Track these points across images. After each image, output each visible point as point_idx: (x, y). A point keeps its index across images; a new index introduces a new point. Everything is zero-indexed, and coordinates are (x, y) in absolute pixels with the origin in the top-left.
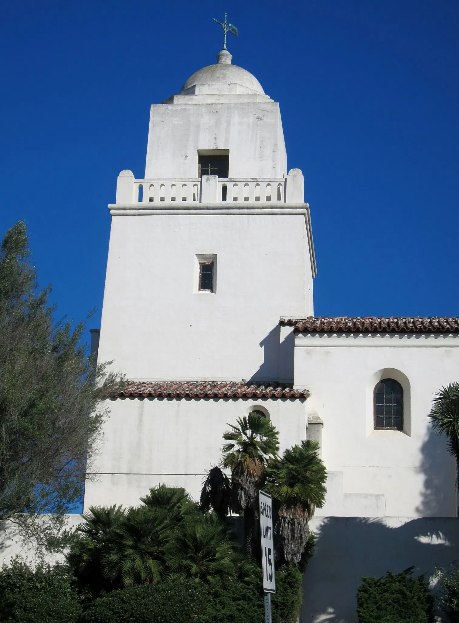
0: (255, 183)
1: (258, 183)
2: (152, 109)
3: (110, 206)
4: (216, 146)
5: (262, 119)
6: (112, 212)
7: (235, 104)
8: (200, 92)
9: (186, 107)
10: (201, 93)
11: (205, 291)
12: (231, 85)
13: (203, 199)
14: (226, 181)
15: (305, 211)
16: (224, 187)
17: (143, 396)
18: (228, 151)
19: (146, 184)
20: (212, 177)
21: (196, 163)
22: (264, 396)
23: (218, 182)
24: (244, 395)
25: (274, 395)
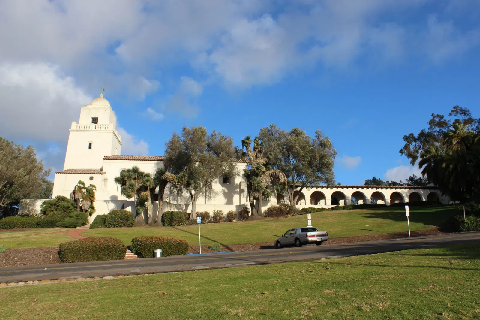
0: (102, 125)
2: (82, 108)
4: (96, 116)
7: (101, 107)
9: (89, 108)
10: (94, 104)
11: (90, 149)
12: (101, 103)
13: (91, 128)
14: (96, 124)
15: (113, 132)
16: (96, 126)
17: (67, 173)
18: (98, 118)
19: (78, 125)
20: (93, 124)
21: (91, 120)
22: (93, 174)
23: (94, 125)
24: (88, 173)
25: (95, 174)
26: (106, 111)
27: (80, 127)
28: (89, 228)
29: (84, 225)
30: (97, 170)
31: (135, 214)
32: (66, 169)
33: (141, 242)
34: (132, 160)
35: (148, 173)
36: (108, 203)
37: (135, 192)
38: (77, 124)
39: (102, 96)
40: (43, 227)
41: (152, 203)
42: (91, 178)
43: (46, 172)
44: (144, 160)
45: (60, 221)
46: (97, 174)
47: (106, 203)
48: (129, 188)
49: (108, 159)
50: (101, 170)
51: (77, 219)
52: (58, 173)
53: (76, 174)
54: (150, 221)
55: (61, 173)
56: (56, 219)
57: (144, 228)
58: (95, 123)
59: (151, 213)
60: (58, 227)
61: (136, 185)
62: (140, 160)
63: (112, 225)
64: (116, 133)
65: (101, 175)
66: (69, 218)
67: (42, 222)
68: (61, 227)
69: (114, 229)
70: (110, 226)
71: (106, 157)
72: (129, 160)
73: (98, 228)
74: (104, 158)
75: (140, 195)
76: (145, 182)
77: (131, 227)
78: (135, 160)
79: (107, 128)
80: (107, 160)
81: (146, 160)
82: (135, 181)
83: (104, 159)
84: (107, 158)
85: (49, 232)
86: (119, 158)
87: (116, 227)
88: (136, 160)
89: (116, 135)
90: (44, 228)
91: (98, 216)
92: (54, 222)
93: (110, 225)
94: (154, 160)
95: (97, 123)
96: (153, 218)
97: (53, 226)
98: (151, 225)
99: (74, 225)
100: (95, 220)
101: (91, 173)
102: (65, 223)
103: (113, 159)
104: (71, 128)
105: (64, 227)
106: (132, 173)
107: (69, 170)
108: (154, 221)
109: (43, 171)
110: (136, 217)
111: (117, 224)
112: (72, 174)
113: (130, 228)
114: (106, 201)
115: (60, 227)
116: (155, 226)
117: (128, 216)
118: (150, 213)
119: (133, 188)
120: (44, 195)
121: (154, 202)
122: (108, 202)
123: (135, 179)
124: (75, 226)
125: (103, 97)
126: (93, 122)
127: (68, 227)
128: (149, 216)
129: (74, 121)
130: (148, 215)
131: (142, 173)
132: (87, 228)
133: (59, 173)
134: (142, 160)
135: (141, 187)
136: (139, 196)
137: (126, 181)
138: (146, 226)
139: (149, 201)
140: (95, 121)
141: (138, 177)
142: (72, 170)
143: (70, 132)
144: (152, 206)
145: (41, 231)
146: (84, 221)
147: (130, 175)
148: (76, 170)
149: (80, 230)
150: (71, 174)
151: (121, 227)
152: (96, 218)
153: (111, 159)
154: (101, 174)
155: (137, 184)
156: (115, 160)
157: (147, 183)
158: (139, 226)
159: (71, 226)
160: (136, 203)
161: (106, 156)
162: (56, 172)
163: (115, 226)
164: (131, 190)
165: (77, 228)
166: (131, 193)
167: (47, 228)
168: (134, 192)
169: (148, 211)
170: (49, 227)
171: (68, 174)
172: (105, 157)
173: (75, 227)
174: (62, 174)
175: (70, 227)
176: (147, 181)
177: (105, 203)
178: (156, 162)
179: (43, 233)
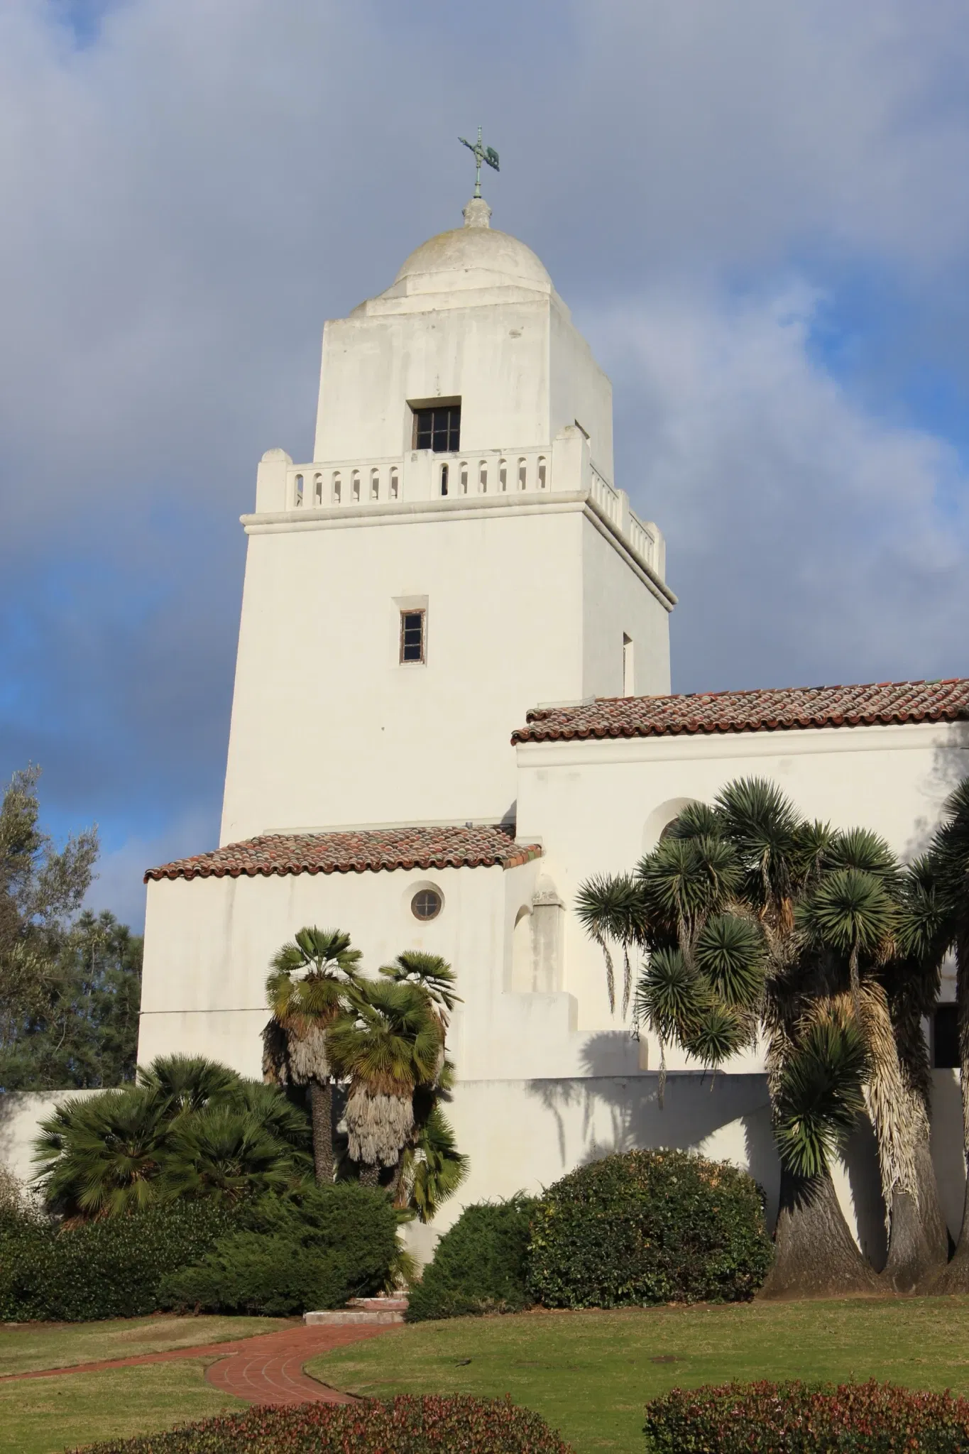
0: (498, 458)
1: (503, 457)
2: (326, 329)
3: (243, 518)
4: (438, 390)
5: (520, 334)
6: (247, 529)
7: (473, 308)
8: (414, 290)
9: (384, 322)
10: (417, 292)
11: (410, 663)
12: (470, 272)
13: (408, 495)
14: (446, 457)
15: (583, 505)
16: (445, 469)
17: (233, 873)
18: (459, 398)
19: (308, 472)
20: (421, 452)
21: (402, 425)
22: (433, 864)
23: (431, 460)
24: (400, 864)
25: (449, 863)
26: (515, 334)
27: (319, 489)
28: (398, 1318)
29: (372, 1294)
30: (480, 829)
31: (773, 1186)
32: (237, 841)
33: (714, 1433)
34: (750, 728)
35: (858, 836)
36: (558, 1102)
37: (762, 1000)
38: (300, 469)
39: (480, 214)
40: (55, 1316)
41: (918, 1082)
42: (427, 904)
43: (60, 865)
44: (850, 723)
45: (185, 1261)
46: (466, 862)
47: (548, 1102)
48: (705, 967)
49: (550, 737)
50: (509, 828)
51: (306, 1242)
52: (165, 874)
53: (305, 875)
54: (902, 1244)
55: (189, 874)
56: (145, 1247)
57: (859, 1303)
58: (439, 447)
59: (912, 1171)
60: (166, 1310)
61: (765, 944)
62: (815, 723)
63: (582, 1281)
64: (617, 513)
65: (497, 868)
66: (252, 1236)
67: (45, 1277)
68: (188, 1309)
69: (594, 1316)
70: (568, 1291)
71: (544, 716)
72: (719, 729)
73: (476, 1311)
74: (522, 725)
75: (801, 1023)
76: (826, 915)
77: (744, 1295)
78: (768, 726)
79: (532, 475)
80: (547, 744)
81: (865, 722)
82: (755, 911)
83: (518, 738)
84: (540, 727)
85: (82, 1358)
86: (637, 723)
87: (618, 1298)
88: (784, 726)
89: (618, 524)
90: (60, 1326)
91: (474, 1214)
92: (133, 1270)
93: (567, 1283)
94: (930, 718)
95: (455, 447)
96: (925, 1215)
97: (127, 1310)
98: (915, 1279)
99: (286, 1296)
100: (449, 1244)
101: (417, 864)
102: (217, 1277)
103: (594, 734)
104: (252, 510)
105: (208, 1311)
106: (725, 847)
107: (260, 843)
108: (943, 1245)
109: (40, 865)
110: (785, 1212)
111: (623, 1281)
112: (274, 877)
113: (736, 1313)
114: (543, 1086)
115: (182, 1314)
116: (944, 1285)
117: (706, 1206)
118: (897, 1173)
119: (735, 972)
120: (107, 1056)
121: (936, 1074)
122: (559, 1089)
123: (751, 889)
124: (295, 1303)
125: (485, 221)
126: (422, 443)
127: (240, 1310)
128: (889, 1206)
129: (273, 446)
130: (887, 1189)
131: (809, 838)
132: (387, 1317)
133: (172, 875)
134: (833, 723)
135: (808, 955)
136: (792, 1031)
137: (674, 913)
138: (870, 1288)
139: (885, 1071)
140: (441, 424)
141: (772, 870)
142: (277, 841)
143: (246, 537)
144: (921, 1113)
145: (32, 1351)
146: (370, 1261)
147: (700, 857)
148: (308, 843)
149: (326, 1334)
150: (267, 874)
151: (656, 1300)
152: (454, 1231)
153: (578, 735)
154: (498, 861)
155: (770, 933)
156: (607, 741)
157: (847, 925)
158: (811, 1291)
159: (265, 1300)
160: (774, 1088)
161: (544, 708)
162: (155, 866)
163: (604, 1291)
164: (720, 982)
165: (309, 1315)
166: (725, 1011)
167: (86, 1319)
168: (752, 997)
169: (886, 1162)
170: (98, 1318)
171: (243, 877)
172: (530, 718)
173: (297, 1312)
174: (198, 879)
175: (255, 1313)
176: (846, 905)
177: (537, 1101)
178: (943, 731)
179: (38, 1366)
